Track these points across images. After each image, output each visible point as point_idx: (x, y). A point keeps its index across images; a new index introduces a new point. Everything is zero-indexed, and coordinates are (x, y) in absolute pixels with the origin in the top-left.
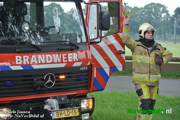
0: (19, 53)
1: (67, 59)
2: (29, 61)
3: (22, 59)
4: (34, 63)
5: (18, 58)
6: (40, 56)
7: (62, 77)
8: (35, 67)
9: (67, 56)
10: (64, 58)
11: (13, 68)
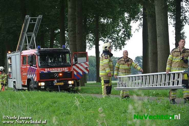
0: (46, 68)
1: (63, 70)
2: (50, 70)
3: (47, 70)
4: (51, 71)
5: (46, 69)
6: (53, 69)
7: (61, 74)
8: (51, 72)
9: (62, 69)
10: (61, 69)
11: (45, 72)
